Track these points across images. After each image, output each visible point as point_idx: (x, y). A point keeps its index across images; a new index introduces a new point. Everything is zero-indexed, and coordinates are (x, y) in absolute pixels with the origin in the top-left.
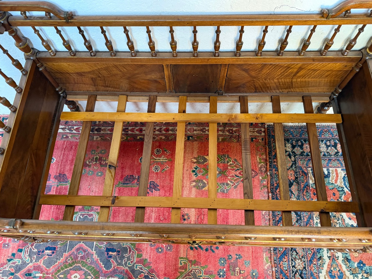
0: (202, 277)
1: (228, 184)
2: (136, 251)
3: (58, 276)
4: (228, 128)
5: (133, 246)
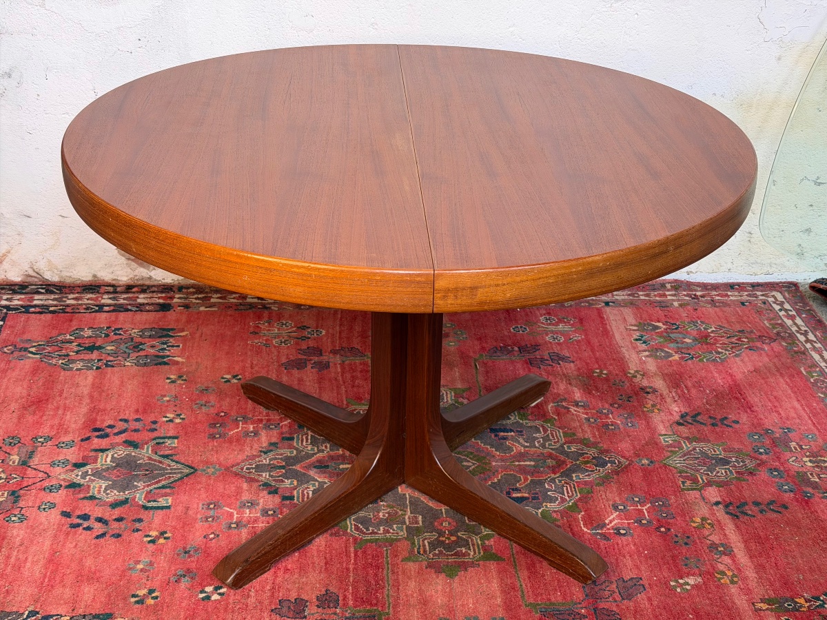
0: (721, 455)
1: (719, 353)
2: (561, 431)
4: (685, 293)
5: (549, 425)
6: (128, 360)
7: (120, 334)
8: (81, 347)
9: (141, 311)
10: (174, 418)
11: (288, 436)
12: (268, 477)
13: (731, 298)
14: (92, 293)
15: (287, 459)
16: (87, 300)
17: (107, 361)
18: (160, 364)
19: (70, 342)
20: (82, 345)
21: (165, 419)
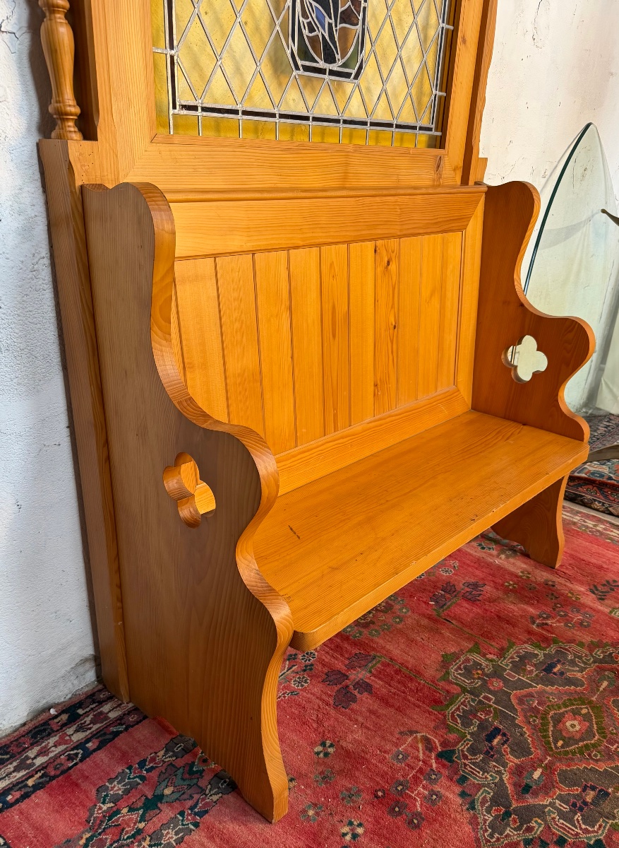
3: (557, 749)
6: (207, 792)
7: (152, 768)
8: (138, 810)
9: (132, 726)
10: (352, 830)
11: (456, 777)
12: (516, 833)
14: (49, 735)
15: (495, 801)
16: (54, 747)
17: (192, 808)
20: (135, 806)
21: (348, 838)
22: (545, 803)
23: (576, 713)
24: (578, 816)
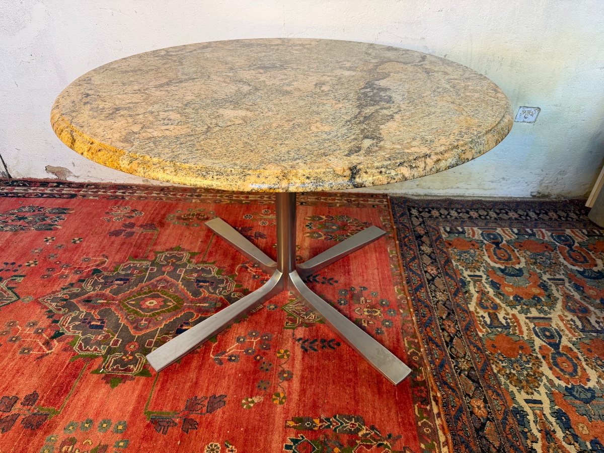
3: (127, 303)
4: (346, 199)
5: (231, 279)
6: (34, 226)
7: (41, 211)
8: (17, 217)
9: (60, 198)
10: (32, 264)
11: (83, 279)
12: (54, 306)
13: (369, 203)
15: (72, 294)
16: (40, 190)
17: (24, 226)
18: (47, 229)
19: (13, 214)
21: (27, 264)
22: (81, 310)
23: (165, 301)
24: (77, 323)
